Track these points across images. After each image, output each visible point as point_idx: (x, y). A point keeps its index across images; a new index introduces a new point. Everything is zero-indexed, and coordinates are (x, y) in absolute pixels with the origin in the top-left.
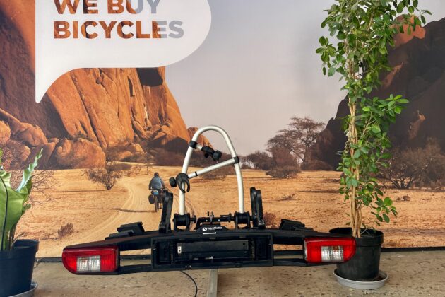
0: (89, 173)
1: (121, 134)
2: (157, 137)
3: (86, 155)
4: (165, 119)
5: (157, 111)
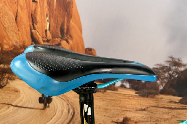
4: (66, 35)
5: (59, 24)
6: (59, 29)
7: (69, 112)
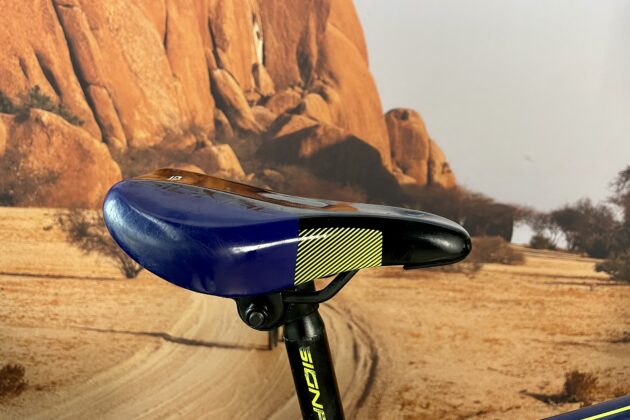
0: (68, 225)
1: (175, 110)
2: (286, 130)
3: (57, 166)
4: (319, 74)
5: (293, 41)
6: (293, 56)
7: (356, 357)
